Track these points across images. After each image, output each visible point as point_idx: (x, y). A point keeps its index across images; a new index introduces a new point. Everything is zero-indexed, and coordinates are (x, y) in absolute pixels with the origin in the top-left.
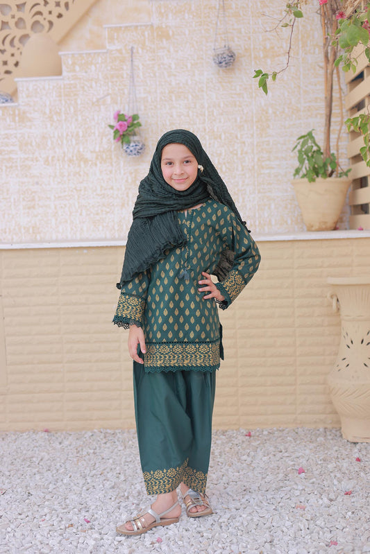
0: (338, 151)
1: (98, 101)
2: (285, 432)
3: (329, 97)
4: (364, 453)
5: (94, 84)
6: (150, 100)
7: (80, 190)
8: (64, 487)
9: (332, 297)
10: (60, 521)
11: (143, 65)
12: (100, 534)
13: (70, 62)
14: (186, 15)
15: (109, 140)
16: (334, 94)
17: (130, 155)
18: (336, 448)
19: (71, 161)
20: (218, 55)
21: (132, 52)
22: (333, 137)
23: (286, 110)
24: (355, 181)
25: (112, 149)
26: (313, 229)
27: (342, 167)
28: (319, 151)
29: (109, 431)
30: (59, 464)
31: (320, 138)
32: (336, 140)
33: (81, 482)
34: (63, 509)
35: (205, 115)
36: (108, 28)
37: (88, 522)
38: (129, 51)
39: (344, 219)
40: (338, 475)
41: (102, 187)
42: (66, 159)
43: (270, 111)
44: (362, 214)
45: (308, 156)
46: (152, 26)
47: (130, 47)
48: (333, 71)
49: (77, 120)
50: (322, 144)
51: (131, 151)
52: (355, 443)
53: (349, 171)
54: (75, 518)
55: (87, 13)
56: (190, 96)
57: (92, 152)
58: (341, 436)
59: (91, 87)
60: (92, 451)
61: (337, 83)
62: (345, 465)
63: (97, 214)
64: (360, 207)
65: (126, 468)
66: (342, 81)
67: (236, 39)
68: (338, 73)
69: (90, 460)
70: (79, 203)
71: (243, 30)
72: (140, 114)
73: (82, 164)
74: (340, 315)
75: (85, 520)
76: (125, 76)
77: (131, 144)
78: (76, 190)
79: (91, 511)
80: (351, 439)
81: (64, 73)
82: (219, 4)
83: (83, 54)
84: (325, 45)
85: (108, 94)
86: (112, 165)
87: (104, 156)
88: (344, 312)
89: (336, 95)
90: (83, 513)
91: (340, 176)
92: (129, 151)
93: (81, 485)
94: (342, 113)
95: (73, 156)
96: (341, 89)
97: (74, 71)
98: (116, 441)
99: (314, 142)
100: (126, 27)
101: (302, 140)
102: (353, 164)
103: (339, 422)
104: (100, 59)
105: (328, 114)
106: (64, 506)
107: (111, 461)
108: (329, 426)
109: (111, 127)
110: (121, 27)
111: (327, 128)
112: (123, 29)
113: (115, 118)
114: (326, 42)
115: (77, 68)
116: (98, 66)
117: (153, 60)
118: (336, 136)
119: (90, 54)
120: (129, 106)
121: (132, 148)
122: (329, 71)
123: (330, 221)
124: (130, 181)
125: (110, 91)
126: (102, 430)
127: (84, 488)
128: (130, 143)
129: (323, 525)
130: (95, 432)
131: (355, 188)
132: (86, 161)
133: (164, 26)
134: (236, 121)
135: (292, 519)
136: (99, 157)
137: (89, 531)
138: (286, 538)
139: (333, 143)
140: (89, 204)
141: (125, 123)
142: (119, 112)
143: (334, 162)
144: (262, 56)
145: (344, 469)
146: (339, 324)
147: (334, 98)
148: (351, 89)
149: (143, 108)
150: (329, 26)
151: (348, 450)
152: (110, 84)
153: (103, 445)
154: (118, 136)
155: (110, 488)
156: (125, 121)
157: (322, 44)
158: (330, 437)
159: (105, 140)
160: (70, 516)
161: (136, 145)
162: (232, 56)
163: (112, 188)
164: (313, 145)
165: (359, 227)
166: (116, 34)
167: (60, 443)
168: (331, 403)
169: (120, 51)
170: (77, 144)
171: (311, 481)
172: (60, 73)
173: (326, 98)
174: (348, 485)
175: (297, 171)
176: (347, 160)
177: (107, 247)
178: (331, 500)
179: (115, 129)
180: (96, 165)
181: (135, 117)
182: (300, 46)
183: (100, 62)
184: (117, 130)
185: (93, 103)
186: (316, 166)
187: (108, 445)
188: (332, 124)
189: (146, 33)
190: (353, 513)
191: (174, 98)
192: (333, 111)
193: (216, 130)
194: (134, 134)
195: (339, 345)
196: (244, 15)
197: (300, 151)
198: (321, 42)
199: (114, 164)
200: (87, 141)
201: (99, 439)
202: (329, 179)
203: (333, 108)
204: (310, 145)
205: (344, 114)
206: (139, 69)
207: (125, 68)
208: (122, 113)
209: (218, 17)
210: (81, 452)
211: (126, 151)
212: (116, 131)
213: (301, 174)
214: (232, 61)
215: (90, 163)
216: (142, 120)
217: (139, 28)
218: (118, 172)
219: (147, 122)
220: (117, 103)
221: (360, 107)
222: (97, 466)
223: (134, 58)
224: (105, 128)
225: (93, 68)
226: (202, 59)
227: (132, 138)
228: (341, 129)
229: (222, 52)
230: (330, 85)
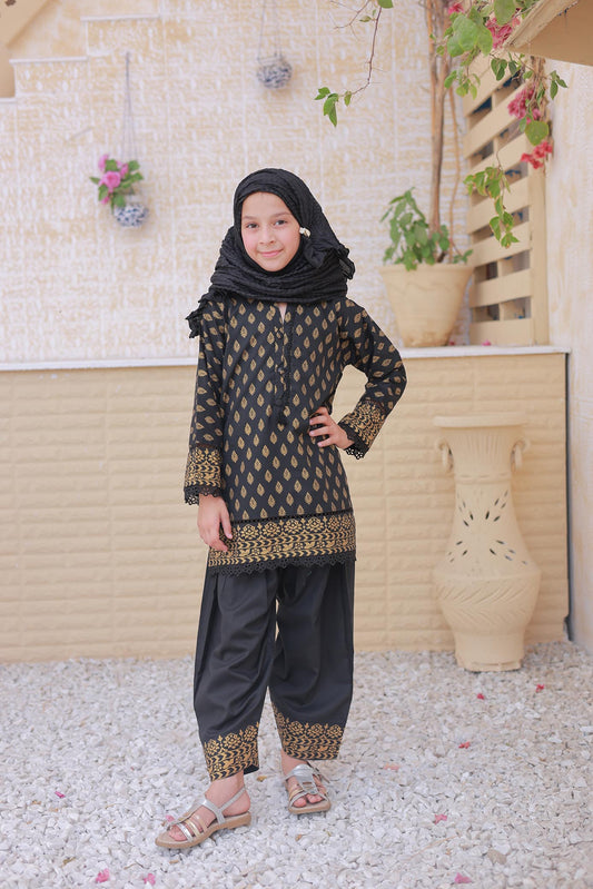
0: (451, 221)
1: (72, 139)
2: (369, 657)
3: (438, 138)
4: (490, 687)
5: (66, 113)
6: (156, 139)
7: (45, 282)
8: (22, 745)
9: (441, 447)
10: (17, 796)
11: (145, 81)
12: (81, 813)
13: (28, 75)
14: (214, 4)
15: (91, 201)
16: (446, 133)
17: (124, 225)
18: (447, 680)
19: (29, 234)
20: (265, 68)
21: (128, 61)
22: (445, 200)
23: (372, 156)
24: (478, 269)
25: (97, 216)
26: (414, 344)
27: (459, 247)
28: (422, 222)
29: (93, 661)
30: (13, 712)
31: (424, 202)
32: (448, 206)
33: (50, 737)
34: (22, 778)
35: (243, 163)
36: (89, 22)
37: (62, 796)
38: (124, 60)
39: (462, 328)
40: (450, 719)
41: (79, 275)
42: (22, 231)
43: (347, 157)
44: (488, 320)
45: (404, 229)
46: (159, 20)
47: (124, 54)
48: (443, 97)
49: (39, 169)
50: (427, 212)
51: (127, 219)
52: (477, 673)
53: (469, 253)
54: (42, 790)
56: (220, 134)
57: (63, 220)
58: (455, 663)
59: (62, 116)
60: (66, 692)
61: (451, 115)
62: (461, 704)
63: (73, 319)
64: (486, 311)
65: (121, 715)
66: (458, 112)
67: (292, 43)
68: (452, 99)
69: (63, 705)
70: (42, 302)
71: (304, 29)
72: (141, 160)
73: (48, 241)
74: (452, 476)
75: (57, 793)
76: (116, 99)
77: (127, 209)
78: (40, 282)
79: (65, 780)
80: (470, 667)
81: (19, 94)
83: (47, 63)
84: (432, 54)
85: (89, 128)
86: (96, 241)
87: (83, 226)
88: (460, 469)
89: (448, 134)
90: (54, 783)
91: (456, 262)
92: (123, 219)
93: (49, 741)
94: (458, 162)
95: (33, 227)
96: (456, 125)
97: (35, 90)
98: (104, 675)
99: (415, 208)
100: (119, 21)
101: (396, 204)
102: (475, 242)
103: (452, 642)
104: (76, 71)
105: (437, 163)
106: (23, 774)
107: (96, 706)
108: (438, 649)
109: (95, 180)
110: (110, 21)
111: (435, 185)
112: (113, 23)
113: (100, 166)
114: (434, 49)
115: (40, 86)
116: (72, 82)
117: (162, 74)
118: (449, 199)
119: (59, 62)
120: (123, 147)
121: (127, 215)
122: (438, 96)
123: (440, 331)
124: (125, 266)
125: (93, 124)
126: (81, 660)
127: (55, 747)
128: (125, 206)
129: (425, 792)
130: (71, 663)
131: (479, 281)
132: (54, 235)
133: (179, 21)
135: (378, 784)
136: (75, 229)
137: (64, 810)
138: (369, 813)
139: (444, 211)
140: (59, 303)
141: (118, 174)
142: (106, 156)
143: (446, 240)
144: (333, 69)
145: (458, 712)
146: (452, 490)
147: (445, 140)
148: (472, 125)
149: (145, 150)
150: (438, 25)
151: (466, 683)
152: (92, 112)
153: (84, 682)
154: (105, 194)
155: (97, 746)
156: (117, 170)
157: (427, 54)
158: (437, 665)
159: (84, 201)
160: (32, 788)
161: (135, 210)
162: (286, 70)
163: (96, 279)
164: (413, 211)
165: (485, 341)
166: (101, 32)
167: (15, 681)
168: (440, 612)
169: (107, 59)
170: (40, 207)
171: (407, 729)
172: (11, 93)
173: (433, 138)
174: (464, 734)
175: (389, 253)
176: (466, 237)
177: (88, 370)
178: (438, 756)
179: (101, 183)
180: (70, 241)
181: (132, 165)
182: (394, 55)
183: (76, 76)
184: (104, 185)
185: (65, 142)
186: (418, 245)
187: (92, 682)
188: (443, 180)
189: (150, 32)
190: (472, 773)
192: (445, 160)
194: (132, 192)
195: (452, 521)
196: (306, 6)
197: (393, 222)
198: (426, 49)
199: (100, 240)
200: (55, 201)
201: (77, 673)
202: (437, 266)
203: (445, 154)
204: (408, 212)
205: (462, 165)
206: (139, 88)
207: (116, 86)
208: (111, 158)
209: (264, 7)
210: (48, 693)
211: (119, 219)
212: (103, 188)
213: (395, 257)
214: (286, 78)
215: (61, 238)
216: (143, 170)
217: (139, 23)
218: (106, 252)
219: (151, 172)
220: (103, 142)
221: (485, 152)
222: (74, 713)
223: (130, 70)
224: (85, 181)
225: (65, 86)
226: (239, 73)
227: (128, 199)
228: (455, 189)
229: (271, 64)
230: (439, 117)
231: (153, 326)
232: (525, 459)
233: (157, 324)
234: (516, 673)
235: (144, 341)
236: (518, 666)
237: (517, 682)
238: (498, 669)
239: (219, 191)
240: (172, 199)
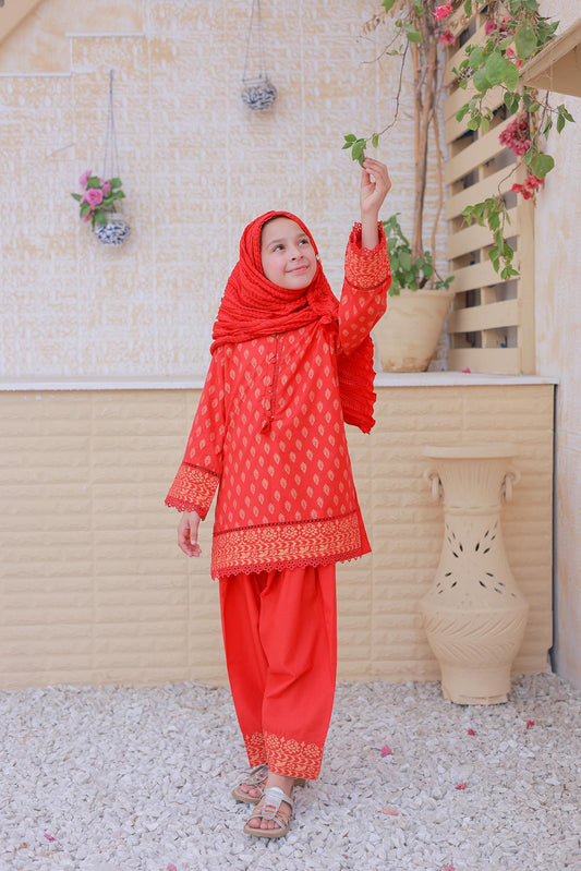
0: (433, 248)
1: (54, 155)
2: (353, 688)
3: (421, 165)
4: (479, 721)
5: (48, 128)
6: (138, 157)
7: (23, 297)
8: (6, 781)
9: (431, 477)
10: (5, 839)
11: (129, 99)
12: (73, 859)
13: (10, 90)
14: (200, 24)
15: (71, 217)
16: (429, 160)
17: (105, 242)
18: (435, 714)
19: (8, 249)
20: (250, 90)
21: (112, 78)
22: (427, 225)
24: (458, 295)
25: (77, 232)
26: (394, 368)
27: (441, 274)
28: (405, 248)
29: (71, 688)
31: (407, 227)
32: (431, 231)
33: (34, 772)
34: (9, 818)
35: (226, 184)
36: (74, 38)
37: (53, 839)
38: (108, 77)
39: (440, 353)
40: (444, 758)
41: (57, 292)
43: (329, 181)
44: (468, 347)
46: (144, 38)
47: (109, 71)
48: (428, 123)
49: (19, 184)
50: (409, 235)
51: (108, 237)
52: (464, 706)
53: (450, 279)
54: (30, 833)
55: (33, 12)
56: (203, 153)
57: (42, 236)
58: (441, 694)
59: (44, 131)
61: (434, 142)
62: (453, 741)
63: (50, 336)
64: (464, 336)
66: (441, 138)
67: (277, 66)
68: (436, 126)
69: (44, 737)
70: (20, 317)
71: (289, 52)
72: (123, 178)
73: (27, 254)
74: (442, 506)
75: (47, 836)
76: (99, 115)
77: (108, 227)
78: (17, 296)
79: (54, 821)
80: (457, 699)
81: (1, 107)
82: (253, 9)
83: (31, 77)
84: (417, 81)
85: (72, 144)
86: (75, 258)
87: (63, 244)
88: (449, 501)
89: (432, 161)
90: (43, 825)
91: (437, 288)
92: (104, 236)
93: (33, 779)
94: (441, 188)
96: (440, 153)
97: (18, 105)
99: (400, 234)
100: (104, 37)
102: (455, 269)
103: (438, 672)
104: (59, 87)
105: (420, 190)
106: (9, 814)
108: (421, 679)
109: (76, 197)
110: (94, 38)
111: (418, 211)
112: (97, 40)
113: (82, 183)
114: (419, 77)
115: (22, 101)
116: (55, 97)
117: (146, 92)
118: (432, 224)
119: (42, 77)
120: (105, 164)
121: (109, 233)
122: (422, 123)
123: (421, 356)
124: (104, 283)
125: (75, 140)
126: (60, 686)
127: (40, 783)
128: (106, 223)
129: (428, 839)
130: (49, 691)
131: (457, 308)
132: (33, 250)
133: (164, 40)
134: (275, 196)
135: (379, 830)
136: (55, 245)
137: (55, 855)
138: (373, 862)
139: (426, 235)
140: (37, 319)
141: (100, 191)
143: (429, 268)
144: (317, 94)
145: (451, 748)
146: (440, 519)
147: (428, 167)
148: (455, 153)
149: (127, 168)
150: (423, 52)
151: (454, 717)
152: (75, 128)
153: (63, 712)
154: (87, 211)
155: (83, 783)
156: (100, 188)
157: (413, 81)
158: (421, 696)
159: (64, 217)
160: (21, 829)
161: (116, 228)
162: (271, 93)
163: (75, 296)
164: (398, 237)
165: (465, 368)
166: (85, 49)
168: (426, 642)
169: (91, 76)
170: (18, 222)
171: (402, 768)
173: (417, 164)
174: (462, 775)
176: (446, 263)
177: (74, 391)
178: (436, 798)
179: (82, 200)
180: (50, 257)
181: (115, 183)
182: (378, 81)
183: (59, 92)
184: (86, 201)
185: (46, 158)
186: (401, 270)
187: (73, 711)
188: (425, 205)
189: (135, 49)
190: (472, 818)
191: (177, 155)
192: (428, 186)
193: (243, 207)
194: (113, 210)
195: (440, 551)
196: (292, 29)
198: (411, 76)
199: (79, 257)
200: (34, 217)
201: (56, 700)
202: (420, 291)
203: (428, 180)
204: (392, 237)
205: (444, 190)
206: (122, 106)
207: (99, 103)
208: (93, 175)
209: (250, 29)
210: (28, 723)
211: (100, 237)
212: (85, 204)
214: (271, 100)
215: (40, 254)
216: (125, 188)
217: (124, 40)
218: (86, 269)
219: (133, 191)
220: (85, 159)
221: (467, 181)
222: (56, 745)
223: (114, 87)
224: (66, 197)
225: (48, 101)
226: (223, 94)
227: (110, 216)
228: (439, 214)
229: (256, 86)
230: (423, 144)
231: (131, 346)
232: (514, 489)
233: (136, 343)
234: (504, 707)
235: (121, 360)
236: (505, 700)
237: (507, 718)
238: (486, 703)
239: (201, 210)
240: (153, 218)
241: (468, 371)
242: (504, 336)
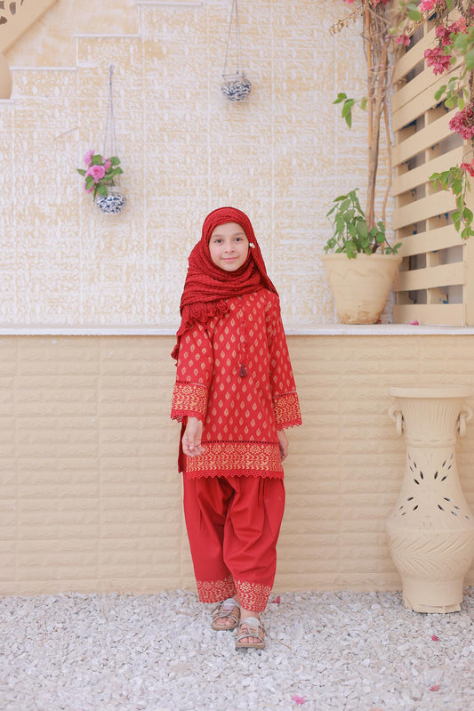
1: (61, 136)
2: (325, 596)
3: (374, 148)
4: (439, 628)
5: (57, 115)
6: (133, 138)
7: (33, 257)
8: (29, 680)
9: (394, 414)
11: (126, 90)
13: (25, 82)
14: (187, 27)
15: (75, 189)
16: (380, 146)
17: (105, 211)
18: (400, 621)
19: (20, 215)
20: (229, 83)
21: (112, 73)
22: (378, 200)
23: (316, 162)
25: (80, 203)
26: (350, 321)
27: (390, 241)
28: (359, 219)
29: (78, 594)
30: (15, 646)
31: (363, 200)
32: (381, 205)
35: (207, 163)
36: (80, 38)
38: (108, 71)
39: (387, 308)
40: (415, 662)
41: (63, 253)
42: (14, 213)
43: (294, 162)
44: (410, 303)
45: (348, 223)
46: (139, 39)
47: (109, 66)
48: (380, 114)
49: (31, 161)
50: (366, 210)
51: (108, 206)
52: (423, 614)
53: (399, 245)
55: (40, 20)
56: (188, 138)
57: (50, 205)
58: (401, 602)
59: (53, 116)
60: (60, 625)
62: (421, 646)
63: (56, 290)
64: (408, 294)
65: (114, 651)
66: (390, 127)
67: (252, 64)
68: (386, 116)
69: (59, 639)
70: (30, 274)
71: (261, 53)
72: (120, 156)
73: (37, 220)
74: (405, 439)
76: (101, 104)
77: (109, 198)
78: (28, 256)
80: (417, 609)
81: (15, 95)
82: (232, 17)
83: (43, 71)
84: (370, 78)
85: (77, 128)
86: (79, 225)
87: (68, 211)
88: (411, 434)
91: (387, 253)
92: (105, 206)
94: (390, 169)
95: (24, 210)
96: (389, 139)
97: (31, 94)
98: (92, 609)
99: (358, 207)
100: (105, 38)
101: (341, 202)
102: (401, 237)
103: (401, 584)
104: (67, 79)
105: (373, 170)
107: (90, 640)
108: (382, 589)
109: (81, 172)
110: (97, 38)
111: (371, 188)
112: (100, 40)
113: (86, 161)
114: (373, 75)
115: (35, 90)
116: (63, 88)
117: (140, 85)
118: (382, 199)
119: (53, 71)
120: (105, 145)
121: (109, 203)
123: (373, 312)
124: (102, 246)
125: (79, 124)
126: (69, 593)
127: (60, 683)
128: (107, 195)
130: (60, 597)
131: (404, 270)
132: (42, 217)
133: (156, 41)
134: (249, 174)
136: (61, 213)
139: (378, 208)
140: (44, 276)
141: (102, 167)
143: (382, 234)
144: (285, 88)
145: (419, 653)
146: (402, 450)
148: (401, 140)
149: (123, 149)
150: (376, 54)
151: (417, 624)
152: (80, 114)
153: (74, 616)
154: (92, 183)
156: (102, 165)
157: (367, 79)
158: (387, 605)
159: (69, 190)
161: (115, 199)
162: (247, 86)
163: (77, 256)
164: (356, 209)
165: (413, 321)
166: (89, 47)
167: (12, 613)
169: (94, 70)
170: (30, 193)
172: (8, 96)
173: (370, 148)
174: (433, 677)
175: (331, 245)
176: (392, 232)
178: (415, 699)
179: (86, 175)
180: (56, 223)
181: (114, 161)
182: (336, 78)
183: (66, 83)
184: (90, 176)
185: (55, 139)
186: (357, 237)
187: (81, 616)
188: (376, 183)
189: (131, 49)
191: (166, 138)
192: (379, 167)
193: (221, 184)
194: (113, 184)
195: (401, 478)
196: (263, 33)
197: (338, 217)
198: (365, 74)
199: (82, 224)
200: (44, 189)
201: (67, 607)
202: (371, 256)
204: (351, 208)
205: (393, 171)
206: (120, 96)
207: (100, 93)
208: (96, 154)
209: (229, 32)
210: (44, 627)
211: (101, 206)
212: (90, 178)
213: (336, 247)
214: (247, 92)
215: (48, 220)
216: (122, 166)
217: (122, 41)
218: (87, 234)
219: (128, 168)
220: (88, 140)
221: (411, 164)
222: (71, 647)
223: (113, 80)
224: (71, 173)
225: (57, 91)
226: (206, 87)
227: (109, 189)
228: (388, 191)
229: (234, 80)
230: (375, 131)
231: (124, 298)
232: (468, 424)
233: (129, 297)
234: (457, 615)
235: (116, 311)
236: (459, 609)
237: (463, 625)
238: (443, 611)
239: (185, 185)
240: (145, 191)
241: (416, 324)
242: (446, 294)
